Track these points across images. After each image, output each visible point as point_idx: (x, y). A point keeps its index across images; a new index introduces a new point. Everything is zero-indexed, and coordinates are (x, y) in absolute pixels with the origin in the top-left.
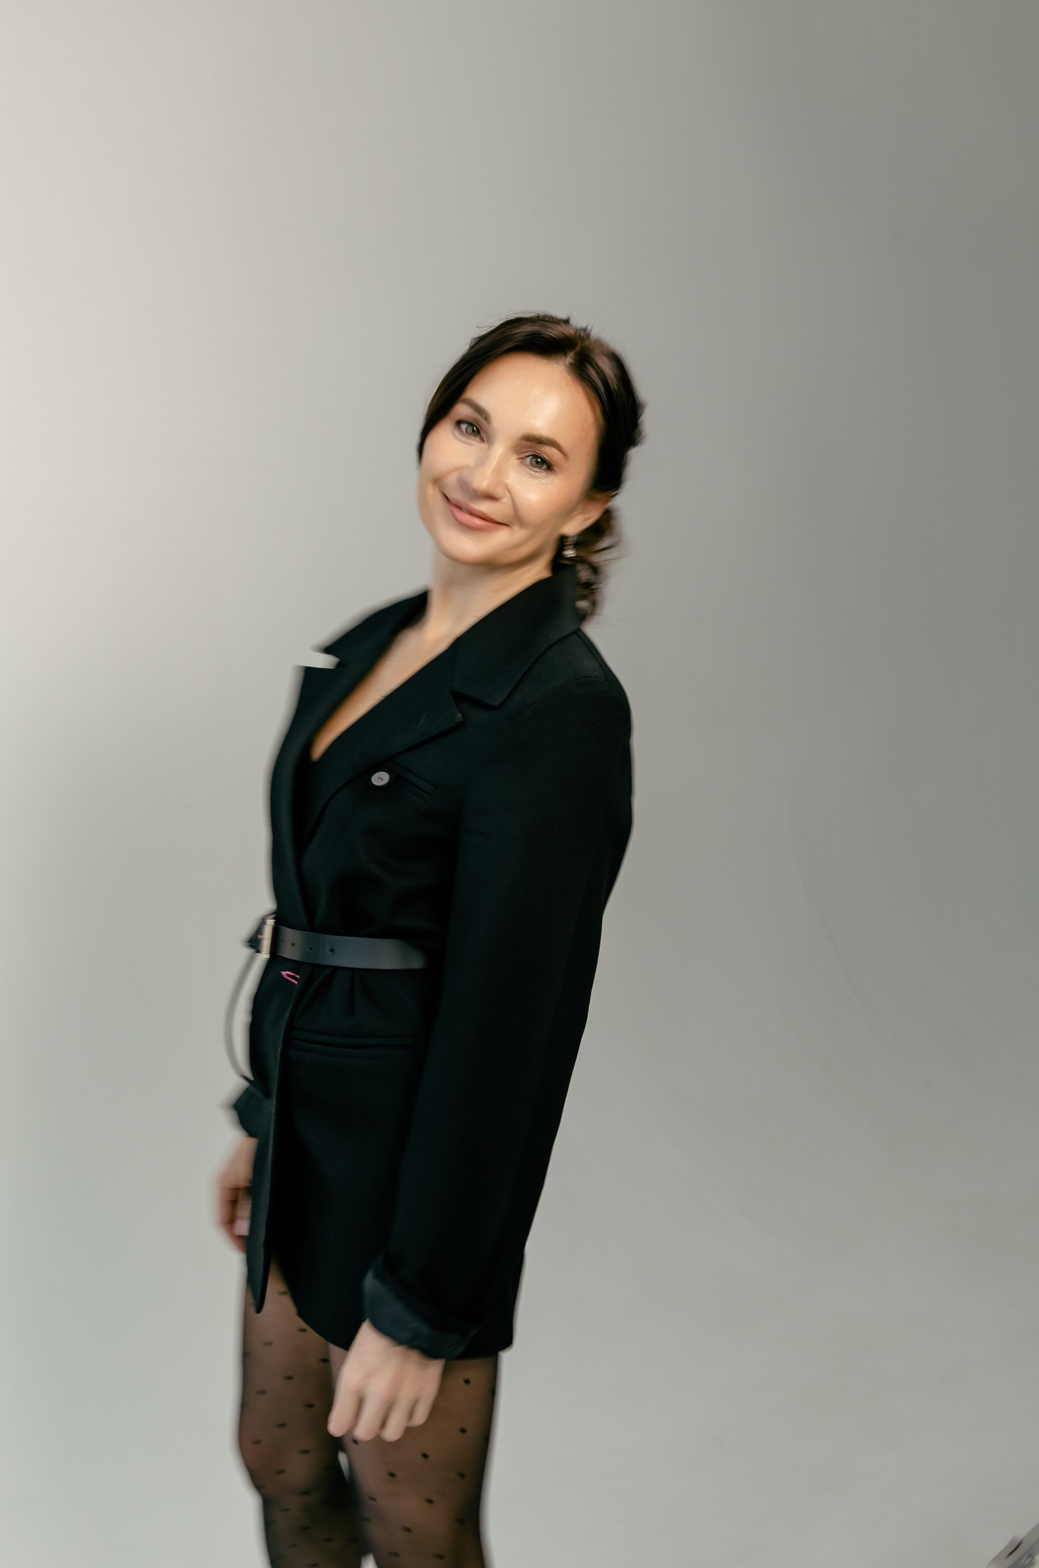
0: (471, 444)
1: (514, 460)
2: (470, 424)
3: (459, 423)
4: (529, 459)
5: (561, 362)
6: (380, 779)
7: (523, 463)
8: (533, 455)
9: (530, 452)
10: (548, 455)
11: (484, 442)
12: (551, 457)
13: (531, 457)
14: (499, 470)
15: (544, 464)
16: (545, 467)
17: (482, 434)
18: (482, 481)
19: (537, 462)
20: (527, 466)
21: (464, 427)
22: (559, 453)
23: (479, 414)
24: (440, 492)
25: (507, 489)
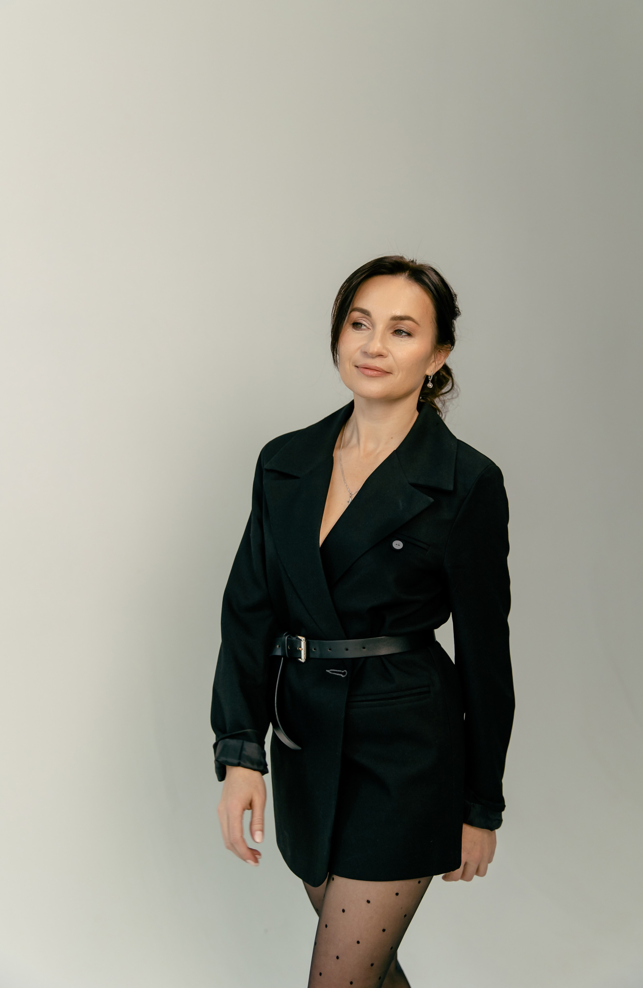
5: (404, 275)
6: (397, 545)
12: (408, 327)
16: (407, 336)
22: (414, 323)
23: (364, 314)
24: (353, 365)
25: (389, 351)
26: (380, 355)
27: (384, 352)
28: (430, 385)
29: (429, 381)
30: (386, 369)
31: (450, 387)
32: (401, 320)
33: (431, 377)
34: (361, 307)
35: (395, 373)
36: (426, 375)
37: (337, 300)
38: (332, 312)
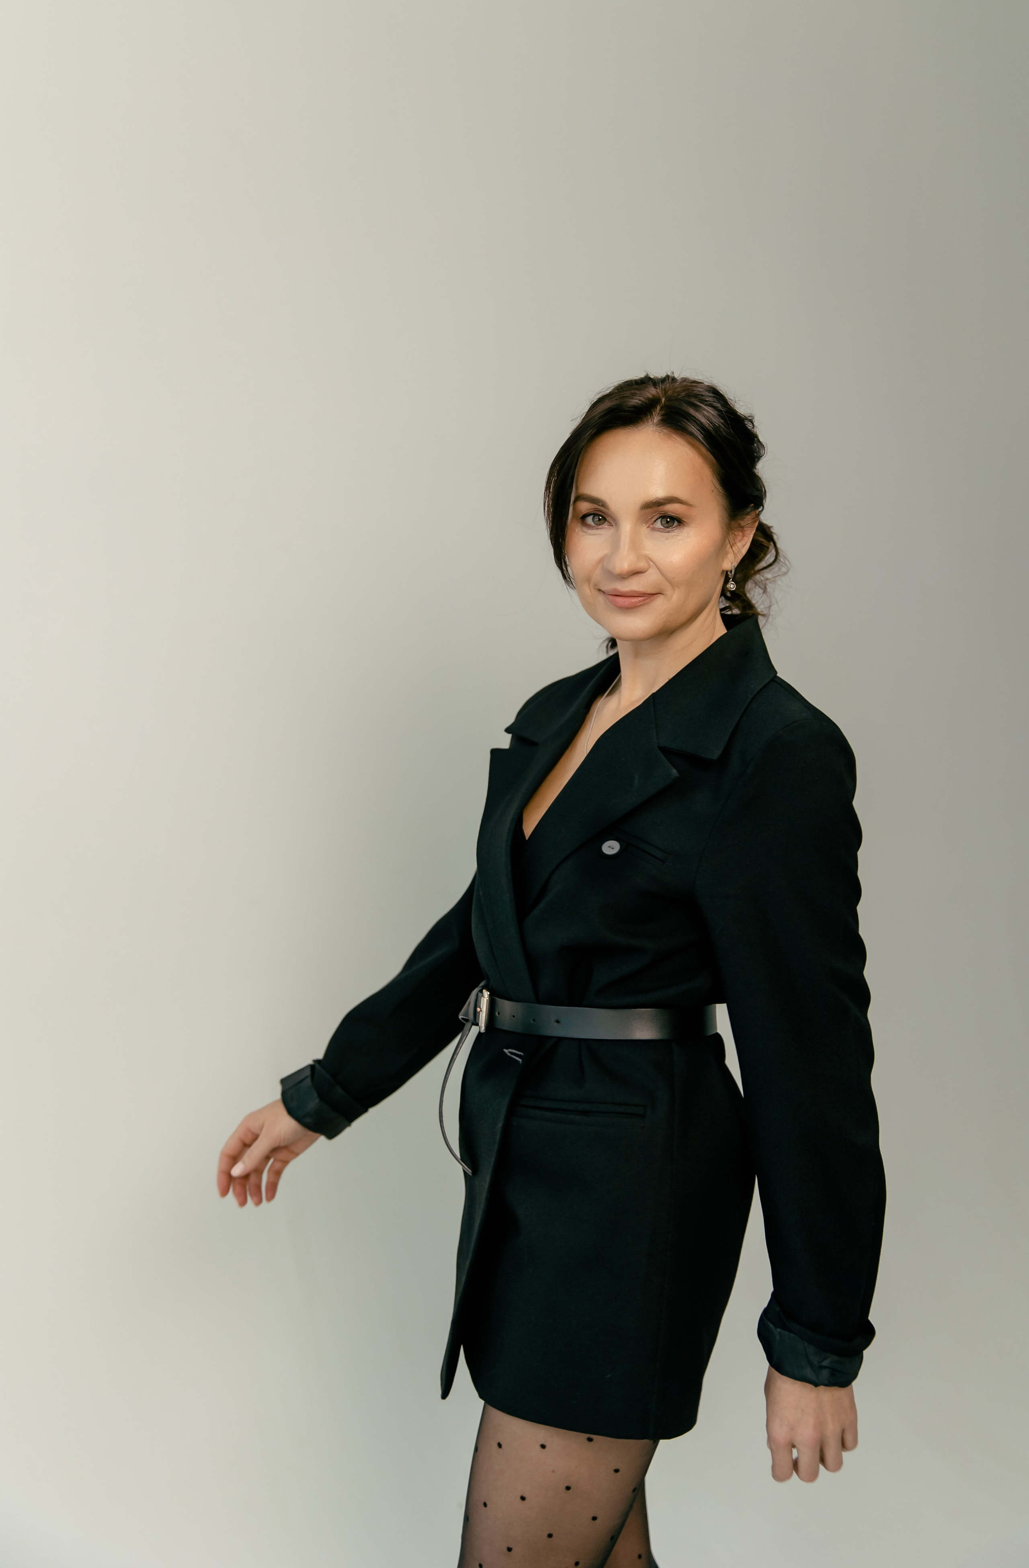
0: (600, 534)
1: (644, 530)
2: (594, 515)
3: (584, 517)
4: (659, 521)
5: (650, 423)
6: (611, 847)
7: (654, 529)
8: (659, 518)
9: (656, 516)
10: (673, 513)
11: (612, 526)
12: (676, 513)
13: (661, 519)
14: (635, 545)
15: (673, 521)
16: (676, 523)
17: (607, 519)
18: (624, 562)
19: (668, 522)
20: (659, 530)
21: (589, 520)
22: (682, 505)
23: (596, 504)
24: (595, 589)
25: (649, 559)
26: (637, 573)
27: (642, 565)
28: (732, 586)
29: (730, 579)
30: (649, 591)
31: (772, 559)
32: (659, 506)
33: (731, 571)
34: (589, 494)
35: (668, 593)
36: (723, 571)
37: (548, 488)
38: (544, 509)
